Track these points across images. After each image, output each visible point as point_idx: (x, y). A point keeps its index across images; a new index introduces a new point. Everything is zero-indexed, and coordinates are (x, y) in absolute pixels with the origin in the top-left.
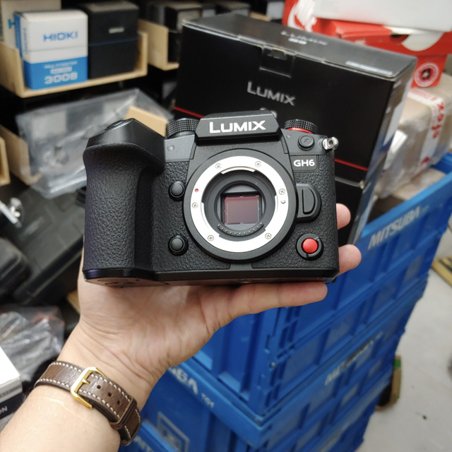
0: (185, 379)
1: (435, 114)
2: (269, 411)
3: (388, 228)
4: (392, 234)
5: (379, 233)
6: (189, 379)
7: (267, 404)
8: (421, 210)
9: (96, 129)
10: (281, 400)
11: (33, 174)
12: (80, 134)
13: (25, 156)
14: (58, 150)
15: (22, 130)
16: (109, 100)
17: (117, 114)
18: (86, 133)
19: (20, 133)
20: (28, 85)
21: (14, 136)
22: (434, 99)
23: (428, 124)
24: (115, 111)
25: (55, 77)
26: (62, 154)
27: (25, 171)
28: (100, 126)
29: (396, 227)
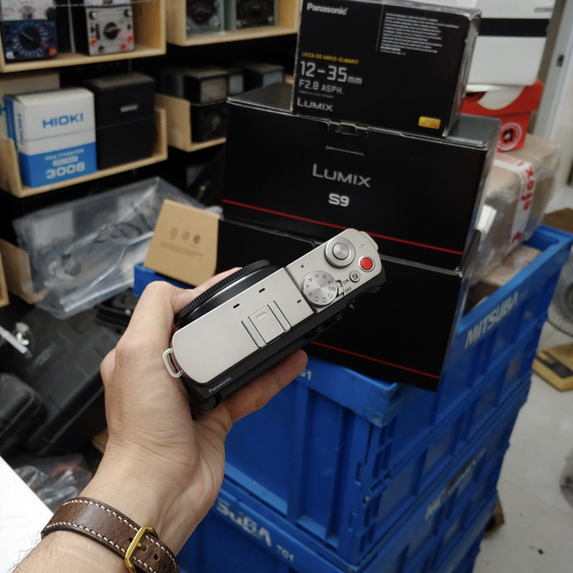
0: (254, 529)
1: (524, 182)
2: (364, 558)
3: (485, 321)
4: (489, 328)
5: (476, 328)
6: (258, 529)
7: (361, 549)
8: (519, 297)
9: (111, 229)
10: (376, 544)
11: (37, 290)
12: (92, 237)
13: (26, 270)
14: (65, 258)
15: (21, 237)
16: (124, 193)
17: (136, 210)
18: (99, 236)
19: (19, 241)
20: (26, 182)
21: (11, 246)
22: (521, 164)
23: (518, 193)
24: (132, 205)
25: (59, 170)
26: (72, 263)
27: (27, 287)
28: (116, 226)
29: (493, 319)
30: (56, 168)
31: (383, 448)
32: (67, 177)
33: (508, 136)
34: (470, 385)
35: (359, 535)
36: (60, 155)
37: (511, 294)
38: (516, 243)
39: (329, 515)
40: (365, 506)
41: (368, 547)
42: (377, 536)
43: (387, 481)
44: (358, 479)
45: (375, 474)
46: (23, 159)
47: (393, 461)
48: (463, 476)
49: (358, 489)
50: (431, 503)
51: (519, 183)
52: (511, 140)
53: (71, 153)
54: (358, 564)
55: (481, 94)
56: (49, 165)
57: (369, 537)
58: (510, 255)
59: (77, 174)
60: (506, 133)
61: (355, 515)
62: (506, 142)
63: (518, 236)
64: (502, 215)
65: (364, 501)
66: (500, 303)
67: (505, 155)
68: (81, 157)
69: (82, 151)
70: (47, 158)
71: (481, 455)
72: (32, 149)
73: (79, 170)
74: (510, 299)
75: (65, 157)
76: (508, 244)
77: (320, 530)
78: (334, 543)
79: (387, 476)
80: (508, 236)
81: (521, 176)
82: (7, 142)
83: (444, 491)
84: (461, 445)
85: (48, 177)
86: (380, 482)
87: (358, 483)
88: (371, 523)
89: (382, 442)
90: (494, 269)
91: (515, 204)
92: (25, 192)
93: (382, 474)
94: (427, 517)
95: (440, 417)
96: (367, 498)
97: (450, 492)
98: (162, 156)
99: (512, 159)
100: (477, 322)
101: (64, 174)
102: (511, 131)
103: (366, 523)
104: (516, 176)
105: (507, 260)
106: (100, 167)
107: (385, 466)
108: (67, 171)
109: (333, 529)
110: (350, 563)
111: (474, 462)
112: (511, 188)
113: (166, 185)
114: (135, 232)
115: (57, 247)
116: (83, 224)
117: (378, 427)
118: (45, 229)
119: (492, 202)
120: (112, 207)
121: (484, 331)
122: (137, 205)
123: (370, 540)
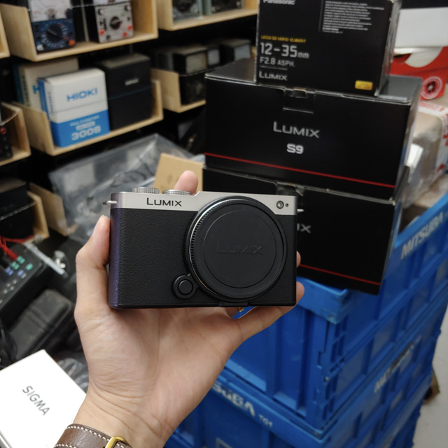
0: (241, 403)
1: (445, 123)
2: (327, 423)
3: (416, 237)
4: (420, 241)
5: (410, 243)
6: (244, 402)
7: (324, 417)
8: (444, 216)
9: (123, 176)
10: (336, 412)
11: (70, 224)
12: (108, 183)
13: (60, 210)
14: (89, 199)
15: (56, 185)
16: (131, 148)
17: (141, 160)
18: (114, 182)
19: (54, 188)
20: (57, 143)
21: (48, 193)
22: (442, 110)
23: (440, 134)
24: (138, 156)
25: (81, 133)
26: (94, 204)
27: (62, 224)
28: (126, 173)
29: (424, 234)
30: (79, 131)
31: (338, 339)
32: (88, 138)
33: (431, 87)
34: (406, 287)
35: (322, 407)
36: (81, 121)
37: (437, 214)
38: (441, 172)
39: (298, 392)
40: (325, 384)
41: (329, 415)
42: (336, 406)
43: (343, 364)
44: (319, 363)
45: (333, 359)
46: (54, 126)
47: (347, 348)
48: (404, 358)
49: (320, 371)
50: (379, 380)
51: (441, 125)
52: (433, 90)
53: (90, 119)
54: (322, 429)
55: (408, 56)
56: (74, 129)
57: (329, 408)
58: (436, 182)
59: (95, 135)
60: (429, 85)
61: (318, 391)
62: (429, 92)
63: (442, 167)
64: (428, 152)
65: (325, 380)
66: (428, 222)
67: (429, 103)
68: (97, 122)
69: (97, 117)
70: (72, 125)
71: (417, 341)
72: (60, 118)
73: (96, 132)
74: (436, 218)
75: (85, 123)
76: (434, 174)
77: (291, 403)
78: (303, 412)
79: (342, 360)
80: (434, 168)
81: (442, 119)
82: (41, 114)
83: (388, 370)
84: (401, 334)
85: (74, 139)
86: (337, 366)
87: (320, 367)
88: (331, 397)
89: (337, 334)
90: (423, 194)
91: (438, 141)
92: (55, 151)
93: (338, 359)
94: (375, 391)
95: (383, 314)
96: (327, 378)
97: (394, 371)
98: (159, 117)
99: (435, 106)
100: (410, 238)
101: (84, 136)
102: (434, 84)
103: (327, 397)
104: (439, 119)
105: (434, 187)
106: (112, 128)
107: (340, 353)
108: (87, 133)
109: (302, 402)
110: (316, 428)
111: (412, 347)
112: (434, 130)
113: (163, 140)
114: (141, 178)
115: (83, 192)
116: (101, 173)
117: (333, 324)
118: (73, 179)
119: (419, 142)
120: (122, 159)
121: (416, 245)
122: (142, 156)
123: (331, 410)
